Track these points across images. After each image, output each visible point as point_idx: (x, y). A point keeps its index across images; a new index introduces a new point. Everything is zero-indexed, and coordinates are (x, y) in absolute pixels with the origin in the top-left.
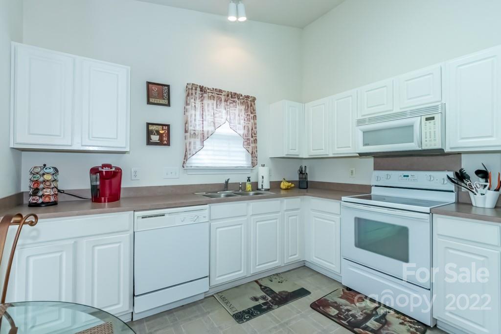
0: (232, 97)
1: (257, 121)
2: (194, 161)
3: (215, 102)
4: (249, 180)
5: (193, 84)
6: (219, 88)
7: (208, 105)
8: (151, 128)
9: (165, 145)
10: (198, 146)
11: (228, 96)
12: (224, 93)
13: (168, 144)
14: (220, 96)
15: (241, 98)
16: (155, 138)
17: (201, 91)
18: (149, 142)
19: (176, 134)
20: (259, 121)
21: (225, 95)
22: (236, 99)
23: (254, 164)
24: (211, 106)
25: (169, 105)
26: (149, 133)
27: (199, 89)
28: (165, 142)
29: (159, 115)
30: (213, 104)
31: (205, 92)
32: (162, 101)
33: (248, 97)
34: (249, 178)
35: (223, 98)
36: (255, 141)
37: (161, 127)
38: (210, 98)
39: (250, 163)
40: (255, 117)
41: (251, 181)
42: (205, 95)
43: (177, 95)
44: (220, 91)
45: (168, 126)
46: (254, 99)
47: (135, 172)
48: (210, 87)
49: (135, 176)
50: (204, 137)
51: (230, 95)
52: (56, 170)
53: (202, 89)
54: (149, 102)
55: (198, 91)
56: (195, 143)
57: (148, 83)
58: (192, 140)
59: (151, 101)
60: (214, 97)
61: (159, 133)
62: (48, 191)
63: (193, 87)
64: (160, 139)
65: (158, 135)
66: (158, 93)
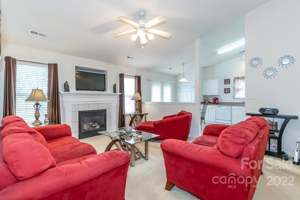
2: (236, 96)
3: (242, 81)
7: (240, 81)
8: (225, 89)
10: (236, 92)
13: (230, 93)
16: (226, 92)
18: (225, 93)
19: (231, 90)
25: (230, 83)
29: (227, 86)
32: (228, 83)
38: (240, 79)
43: (232, 81)
45: (229, 88)
48: (241, 77)
49: (222, 100)
50: (238, 90)
52: (208, 98)
53: (238, 78)
54: (225, 84)
55: (237, 79)
56: (235, 92)
57: (225, 80)
58: (234, 91)
59: (226, 83)
60: (242, 79)
61: (227, 90)
62: (207, 102)
63: (235, 78)
64: (228, 92)
65: (227, 91)
66: (227, 81)
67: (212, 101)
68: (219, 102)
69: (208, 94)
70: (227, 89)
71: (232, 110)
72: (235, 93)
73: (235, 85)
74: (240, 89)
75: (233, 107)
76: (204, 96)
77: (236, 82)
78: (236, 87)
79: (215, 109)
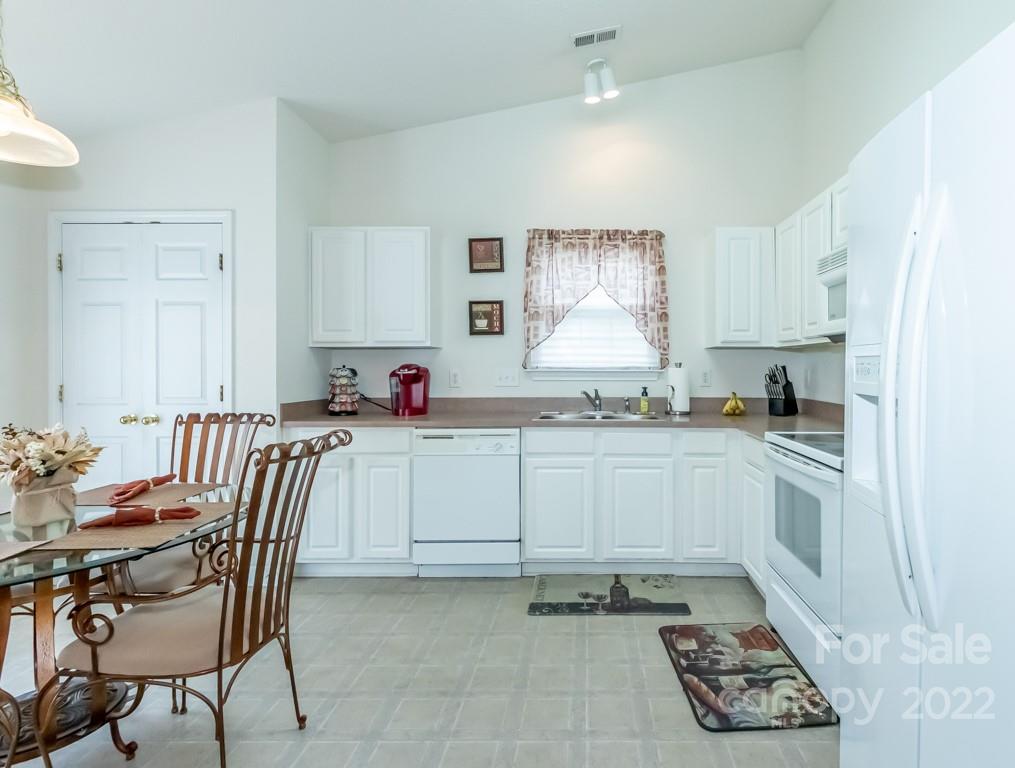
0: (609, 239)
1: (669, 277)
2: (544, 359)
3: (576, 254)
4: (645, 393)
5: (535, 230)
6: (582, 227)
7: (563, 260)
8: (476, 308)
9: (496, 333)
10: (543, 332)
11: (601, 238)
12: (593, 235)
13: (501, 332)
14: (586, 241)
15: (629, 237)
16: (482, 324)
17: (549, 238)
18: (473, 331)
19: (513, 317)
20: (670, 277)
21: (595, 238)
22: (619, 242)
23: (664, 363)
24: (567, 263)
25: (501, 269)
26: (472, 316)
27: (545, 236)
28: (497, 330)
29: (488, 287)
30: (571, 258)
31: (556, 238)
32: (492, 266)
33: (644, 233)
34: (645, 389)
35: (590, 243)
36: (664, 317)
37: (490, 305)
38: (565, 247)
39: (658, 360)
40: (661, 270)
41: (649, 396)
42: (556, 244)
43: (514, 254)
44: (587, 232)
45: (500, 303)
46: (660, 236)
47: (455, 376)
48: (567, 228)
49: (455, 382)
50: (555, 318)
51: (606, 237)
52: (354, 372)
53: (552, 235)
54: (472, 270)
55: (545, 240)
56: (536, 328)
57: (471, 241)
58: (532, 324)
59: (476, 267)
60: (573, 245)
61: (488, 316)
62: (344, 398)
63: (535, 235)
64: (490, 324)
65: (487, 319)
66: (485, 254)
67: (381, 388)
68: (431, 395)
69: (355, 337)
70: (488, 308)
71: (528, 461)
72: (536, 336)
73: (539, 282)
74: (566, 310)
75: (537, 437)
76: (324, 352)
77: (544, 261)
78: (542, 293)
79: (405, 460)
